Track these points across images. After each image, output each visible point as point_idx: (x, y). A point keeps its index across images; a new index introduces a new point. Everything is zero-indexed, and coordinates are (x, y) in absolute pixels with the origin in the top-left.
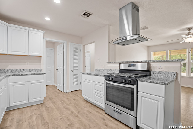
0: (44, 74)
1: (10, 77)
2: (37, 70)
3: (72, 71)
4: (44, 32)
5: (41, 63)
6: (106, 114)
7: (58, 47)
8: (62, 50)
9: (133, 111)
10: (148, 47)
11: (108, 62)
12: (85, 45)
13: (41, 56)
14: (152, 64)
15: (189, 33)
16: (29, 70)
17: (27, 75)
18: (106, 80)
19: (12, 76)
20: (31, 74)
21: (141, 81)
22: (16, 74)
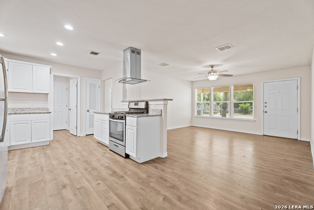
0: (50, 113)
1: (11, 115)
2: (43, 109)
3: (88, 111)
4: (51, 67)
5: (47, 101)
6: (110, 150)
7: (71, 81)
8: (75, 86)
9: (123, 141)
10: (192, 82)
11: (122, 100)
12: (104, 81)
13: (48, 94)
14: (150, 103)
15: (212, 70)
16: (33, 109)
17: (30, 113)
18: (110, 118)
19: (14, 114)
20: (35, 113)
21: (129, 116)
22: (18, 112)
